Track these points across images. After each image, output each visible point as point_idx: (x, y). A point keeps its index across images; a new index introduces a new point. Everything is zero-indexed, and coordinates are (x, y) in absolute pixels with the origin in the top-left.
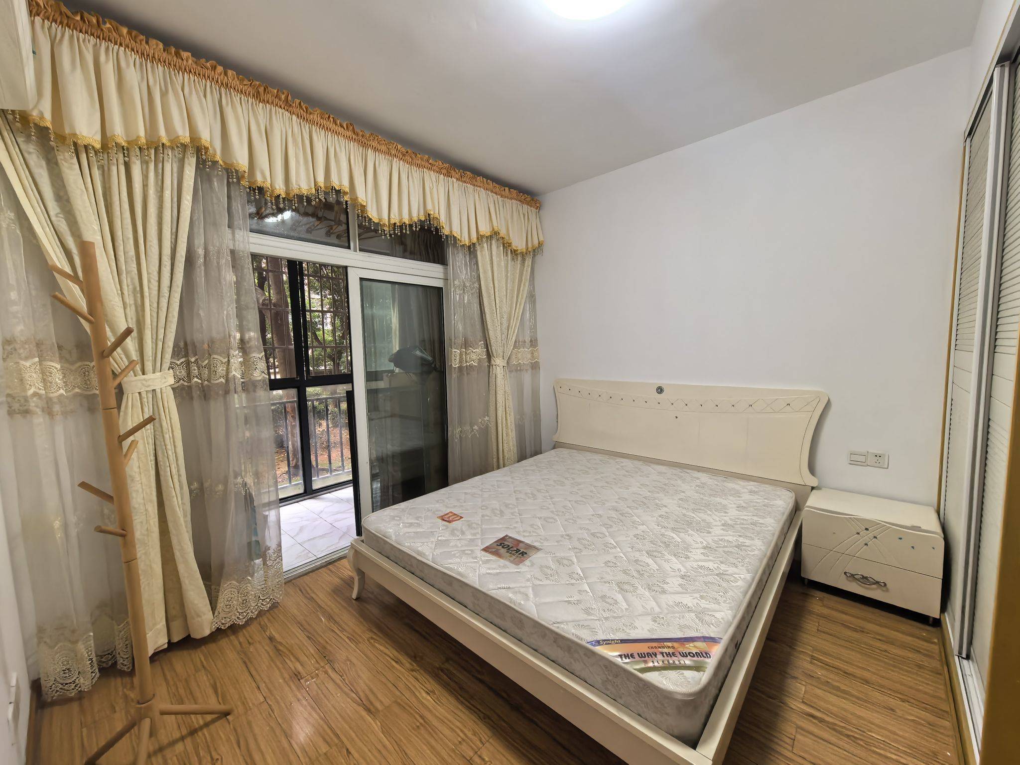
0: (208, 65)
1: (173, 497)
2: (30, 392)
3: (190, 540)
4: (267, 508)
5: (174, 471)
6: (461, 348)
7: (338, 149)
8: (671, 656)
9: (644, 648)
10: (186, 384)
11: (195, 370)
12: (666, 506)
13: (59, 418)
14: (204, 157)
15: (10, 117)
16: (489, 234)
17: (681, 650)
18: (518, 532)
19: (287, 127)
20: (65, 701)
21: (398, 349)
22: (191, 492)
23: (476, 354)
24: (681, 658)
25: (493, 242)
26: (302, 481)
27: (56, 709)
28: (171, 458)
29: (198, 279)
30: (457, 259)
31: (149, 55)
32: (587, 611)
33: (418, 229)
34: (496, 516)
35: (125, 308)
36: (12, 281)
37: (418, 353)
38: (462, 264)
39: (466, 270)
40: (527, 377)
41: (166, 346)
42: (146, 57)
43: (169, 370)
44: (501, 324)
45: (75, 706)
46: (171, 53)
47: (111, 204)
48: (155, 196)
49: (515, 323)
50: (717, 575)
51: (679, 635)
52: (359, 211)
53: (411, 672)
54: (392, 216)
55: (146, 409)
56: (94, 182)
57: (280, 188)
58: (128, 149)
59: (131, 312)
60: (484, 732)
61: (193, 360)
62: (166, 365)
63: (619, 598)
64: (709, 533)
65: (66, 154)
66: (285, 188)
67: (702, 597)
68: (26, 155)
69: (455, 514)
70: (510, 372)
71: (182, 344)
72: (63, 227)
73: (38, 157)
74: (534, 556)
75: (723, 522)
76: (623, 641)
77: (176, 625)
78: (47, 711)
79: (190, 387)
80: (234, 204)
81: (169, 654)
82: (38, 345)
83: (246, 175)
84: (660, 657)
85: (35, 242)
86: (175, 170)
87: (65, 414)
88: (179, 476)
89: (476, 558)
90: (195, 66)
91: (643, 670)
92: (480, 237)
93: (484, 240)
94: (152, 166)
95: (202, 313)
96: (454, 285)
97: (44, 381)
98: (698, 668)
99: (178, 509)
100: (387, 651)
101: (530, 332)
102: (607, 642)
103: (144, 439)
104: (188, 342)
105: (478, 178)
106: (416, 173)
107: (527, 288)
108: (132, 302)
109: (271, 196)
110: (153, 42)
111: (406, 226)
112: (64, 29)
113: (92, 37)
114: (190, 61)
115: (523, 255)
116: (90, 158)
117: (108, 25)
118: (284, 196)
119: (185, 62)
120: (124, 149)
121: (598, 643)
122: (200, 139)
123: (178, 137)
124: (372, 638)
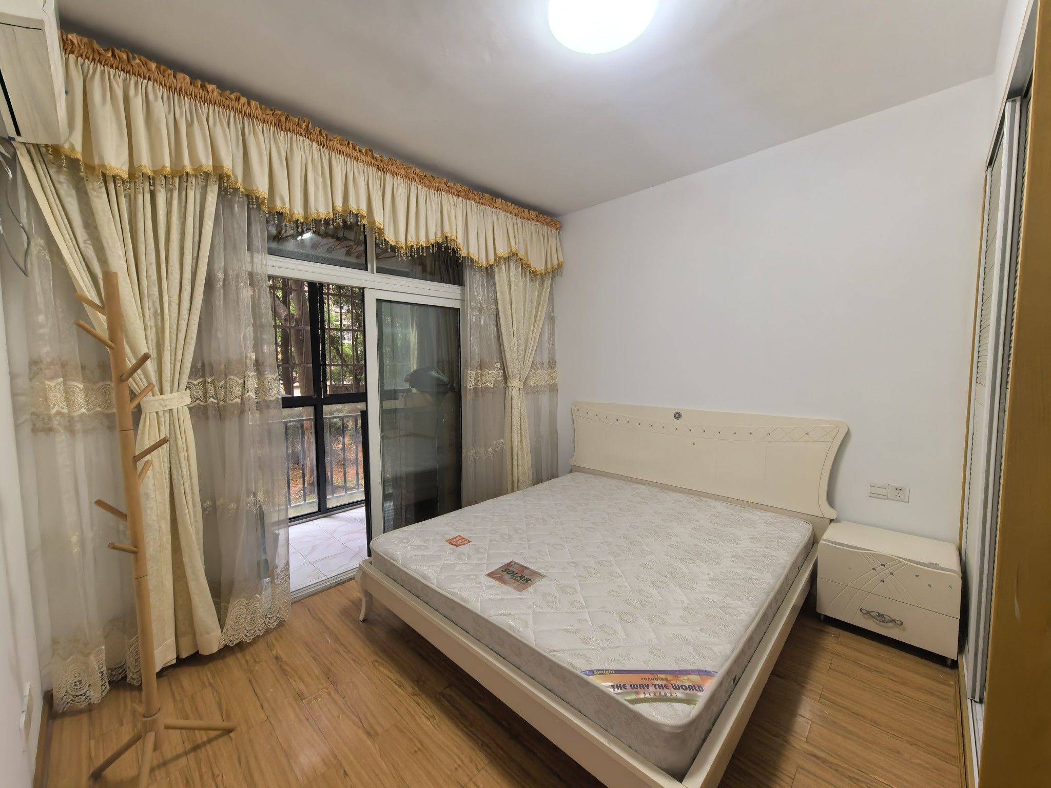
0: (233, 96)
1: (186, 514)
2: (54, 411)
3: (201, 558)
4: (277, 527)
5: (188, 490)
6: (477, 369)
7: (356, 174)
8: (663, 689)
9: (637, 679)
10: (202, 403)
11: (211, 390)
12: (677, 536)
13: (79, 436)
14: (225, 184)
15: (43, 150)
16: (507, 255)
17: (674, 682)
18: (525, 558)
19: (308, 154)
20: (74, 712)
21: (415, 368)
22: (204, 510)
23: (492, 375)
24: (673, 690)
25: (512, 263)
26: (316, 500)
27: (67, 721)
28: (185, 477)
29: (217, 302)
30: (474, 280)
31: (176, 88)
32: (585, 641)
33: (435, 251)
34: (504, 541)
35: (146, 330)
36: (41, 306)
37: (434, 374)
38: (479, 284)
39: (484, 292)
40: (544, 400)
41: (184, 366)
42: (173, 91)
43: (186, 390)
44: (518, 346)
45: (85, 718)
46: (197, 87)
47: (136, 232)
48: (178, 222)
49: (533, 345)
50: (720, 608)
51: (675, 667)
52: (376, 234)
53: (413, 697)
54: (409, 238)
55: (162, 428)
56: (121, 210)
57: (298, 212)
58: (154, 179)
59: (152, 334)
60: (481, 759)
61: (209, 380)
62: (184, 385)
63: (619, 628)
64: (718, 564)
65: (95, 184)
66: (303, 213)
67: (702, 630)
68: (58, 186)
69: (463, 538)
70: (527, 393)
71: (199, 365)
72: (90, 252)
73: (68, 187)
74: (539, 583)
75: (734, 553)
76: (618, 672)
77: (186, 642)
78: (58, 722)
79: (206, 407)
80: (253, 228)
81: (178, 670)
82: (63, 366)
83: (266, 201)
84: (652, 689)
85: (63, 267)
86: (198, 196)
87: (86, 432)
88: (193, 494)
89: (480, 583)
90: (219, 97)
91: (634, 702)
92: (498, 259)
93: (502, 261)
94: (176, 194)
95: (219, 335)
96: (471, 306)
97: (67, 400)
98: (689, 701)
99: (190, 527)
100: (391, 676)
101: (549, 353)
102: (601, 672)
103: (159, 458)
104: (206, 363)
105: (497, 200)
106: (434, 197)
107: (545, 309)
108: (153, 324)
109: (290, 221)
110: (180, 76)
111: (423, 248)
112: (96, 65)
113: (122, 72)
114: (215, 94)
115: (543, 277)
116: (118, 188)
117: (137, 61)
118: (302, 221)
119: (210, 94)
120: (150, 179)
121: (592, 672)
122: (222, 167)
123: (201, 166)
124: (377, 661)
